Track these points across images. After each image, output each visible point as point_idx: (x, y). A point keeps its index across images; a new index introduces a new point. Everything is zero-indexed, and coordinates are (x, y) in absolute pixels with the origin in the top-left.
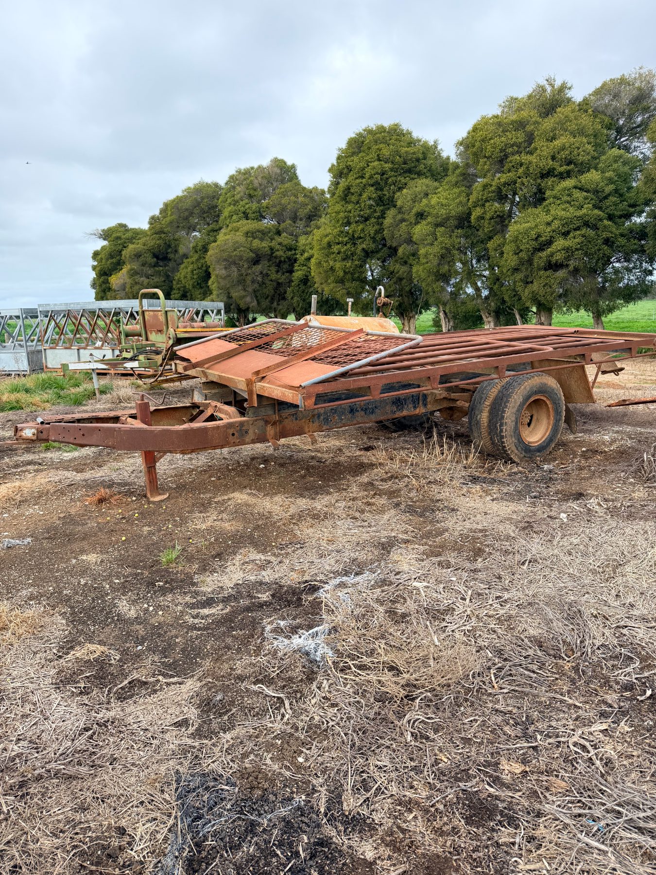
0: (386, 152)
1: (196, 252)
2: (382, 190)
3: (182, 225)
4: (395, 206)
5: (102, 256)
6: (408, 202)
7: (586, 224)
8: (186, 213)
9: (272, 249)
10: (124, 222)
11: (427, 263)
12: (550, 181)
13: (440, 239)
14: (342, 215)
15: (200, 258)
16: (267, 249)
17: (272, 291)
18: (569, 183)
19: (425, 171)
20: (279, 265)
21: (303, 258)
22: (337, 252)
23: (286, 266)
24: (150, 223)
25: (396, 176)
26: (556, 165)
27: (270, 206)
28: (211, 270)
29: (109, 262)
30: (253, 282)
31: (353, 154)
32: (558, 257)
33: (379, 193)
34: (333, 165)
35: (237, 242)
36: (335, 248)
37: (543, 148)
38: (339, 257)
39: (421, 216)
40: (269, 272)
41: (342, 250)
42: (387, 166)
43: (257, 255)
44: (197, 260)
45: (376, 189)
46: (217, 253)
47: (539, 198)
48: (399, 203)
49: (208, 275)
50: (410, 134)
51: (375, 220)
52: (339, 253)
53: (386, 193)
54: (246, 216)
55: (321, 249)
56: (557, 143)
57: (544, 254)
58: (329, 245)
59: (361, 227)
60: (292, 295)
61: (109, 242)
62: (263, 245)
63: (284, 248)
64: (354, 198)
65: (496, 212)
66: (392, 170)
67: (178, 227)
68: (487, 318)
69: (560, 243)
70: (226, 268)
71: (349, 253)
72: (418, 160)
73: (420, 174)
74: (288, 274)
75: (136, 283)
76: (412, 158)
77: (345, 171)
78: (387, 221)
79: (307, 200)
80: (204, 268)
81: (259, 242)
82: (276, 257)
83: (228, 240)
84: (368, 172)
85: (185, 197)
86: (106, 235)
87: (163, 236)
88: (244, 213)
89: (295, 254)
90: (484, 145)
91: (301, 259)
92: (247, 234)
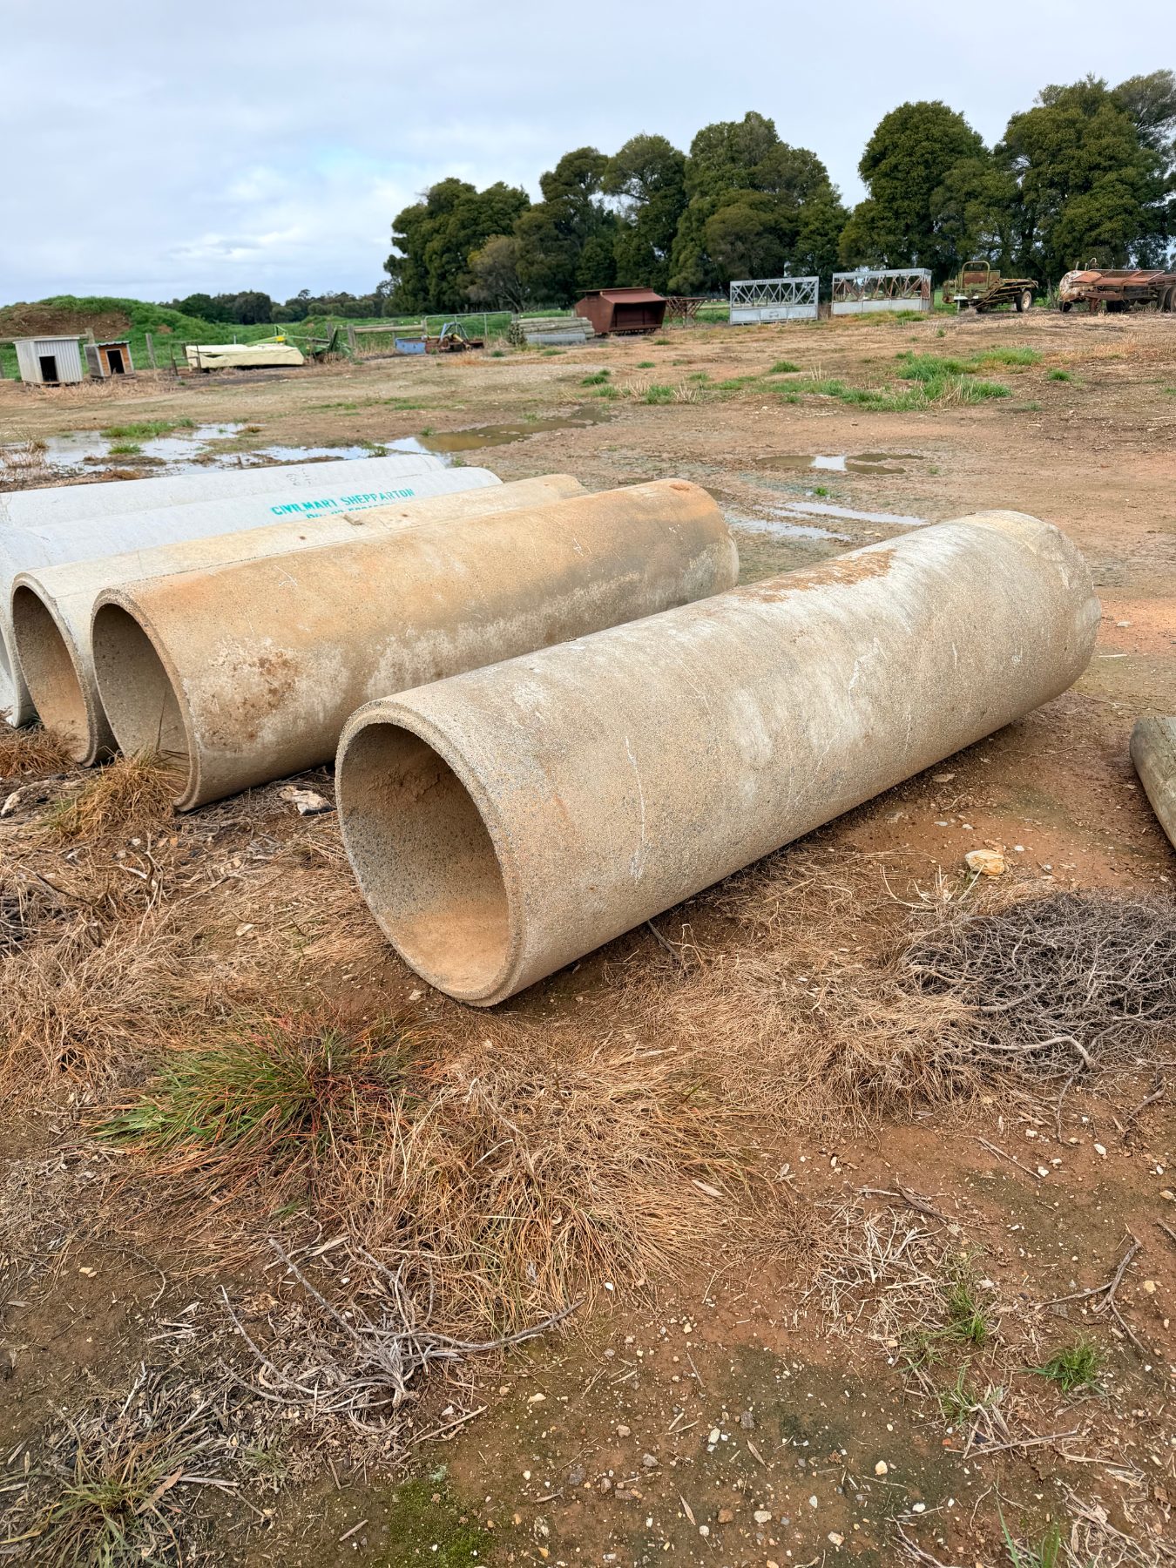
0: (936, 131)
7: (1126, 211)
9: (775, 222)
12: (1097, 173)
18: (1112, 176)
20: (781, 237)
21: (807, 230)
26: (1099, 159)
32: (1107, 236)
33: (928, 171)
37: (1093, 145)
39: (971, 195)
42: (938, 146)
45: (924, 168)
47: (1086, 187)
48: (948, 182)
53: (935, 171)
56: (1104, 142)
57: (1094, 234)
59: (906, 202)
62: (767, 217)
69: (1108, 225)
70: (731, 243)
78: (935, 198)
84: (918, 150)
89: (798, 227)
90: (1041, 139)
91: (805, 231)
92: (751, 206)
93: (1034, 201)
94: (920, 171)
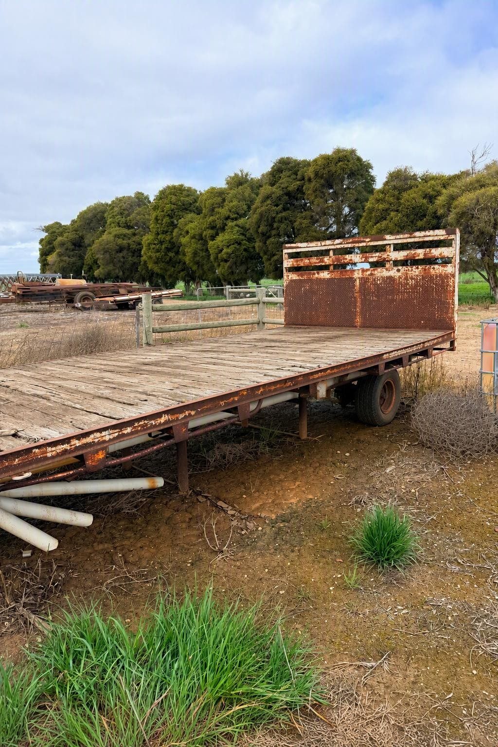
2: (172, 218)
4: (177, 227)
5: (45, 242)
12: (228, 222)
16: (127, 244)
18: (234, 223)
20: (133, 253)
23: (137, 253)
26: (231, 214)
29: (48, 247)
30: (119, 262)
35: (110, 240)
37: (227, 206)
39: (187, 233)
40: (128, 256)
41: (155, 247)
43: (120, 248)
45: (169, 218)
46: (98, 246)
52: (153, 249)
56: (233, 204)
58: (150, 244)
59: (164, 236)
61: (48, 234)
62: (124, 242)
63: (135, 244)
70: (104, 255)
72: (191, 204)
74: (138, 258)
75: (62, 261)
83: (105, 239)
86: (47, 229)
87: (78, 232)
88: (118, 223)
92: (116, 236)
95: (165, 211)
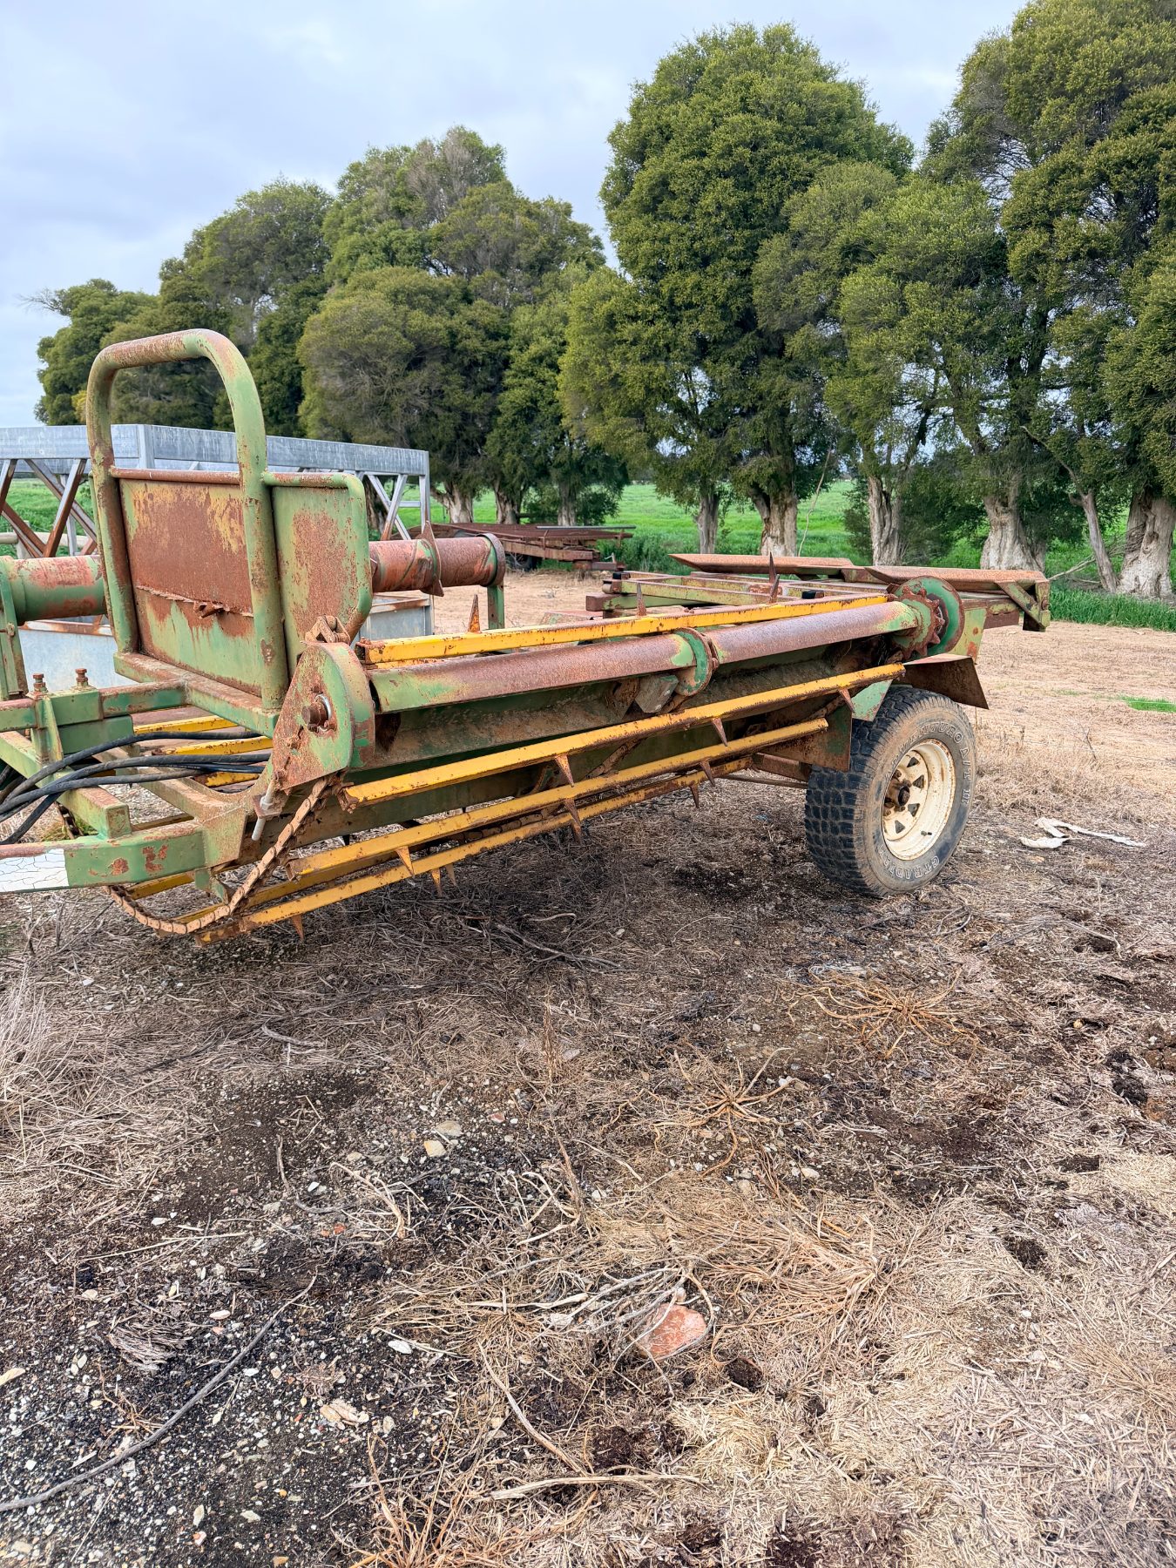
0: (766, 88)
1: (269, 341)
2: (749, 186)
3: (235, 278)
4: (784, 228)
5: (58, 348)
6: (822, 217)
8: (247, 251)
9: (453, 335)
10: (106, 278)
11: (875, 371)
13: (916, 312)
14: (646, 246)
15: (277, 355)
16: (444, 333)
17: (452, 433)
19: (856, 145)
20: (468, 370)
21: (525, 356)
22: (631, 339)
23: (483, 375)
24: (164, 277)
25: (788, 153)
27: (446, 236)
28: (306, 382)
29: (72, 363)
30: (408, 409)
31: (675, 95)
33: (745, 195)
34: (620, 127)
35: (370, 313)
36: (627, 330)
38: (636, 352)
39: (855, 254)
40: (445, 387)
41: (645, 336)
42: (771, 125)
43: (419, 347)
44: (270, 360)
45: (736, 186)
46: (323, 338)
48: (797, 221)
49: (297, 395)
50: (815, 54)
51: (731, 263)
52: (634, 343)
53: (764, 195)
54: (391, 257)
55: (587, 331)
58: (611, 321)
59: (693, 278)
60: (499, 447)
61: (74, 317)
62: (436, 324)
63: (481, 333)
64: (675, 207)
65: (1087, 240)
66: (779, 135)
67: (227, 283)
68: (998, 514)
70: (343, 375)
71: (661, 343)
72: (840, 117)
73: (844, 152)
74: (489, 395)
75: (131, 408)
76: (828, 109)
77: (655, 138)
78: (765, 266)
79: (534, 224)
80: (287, 379)
81: (426, 316)
82: (464, 351)
83: (349, 307)
84: (719, 139)
85: (245, 215)
86: (68, 302)
87: (192, 305)
88: (386, 250)
89: (507, 348)
90: (1059, 62)
91: (521, 359)
92: (394, 296)
93: (1039, 257)
94: (722, 192)
95: (717, 148)
